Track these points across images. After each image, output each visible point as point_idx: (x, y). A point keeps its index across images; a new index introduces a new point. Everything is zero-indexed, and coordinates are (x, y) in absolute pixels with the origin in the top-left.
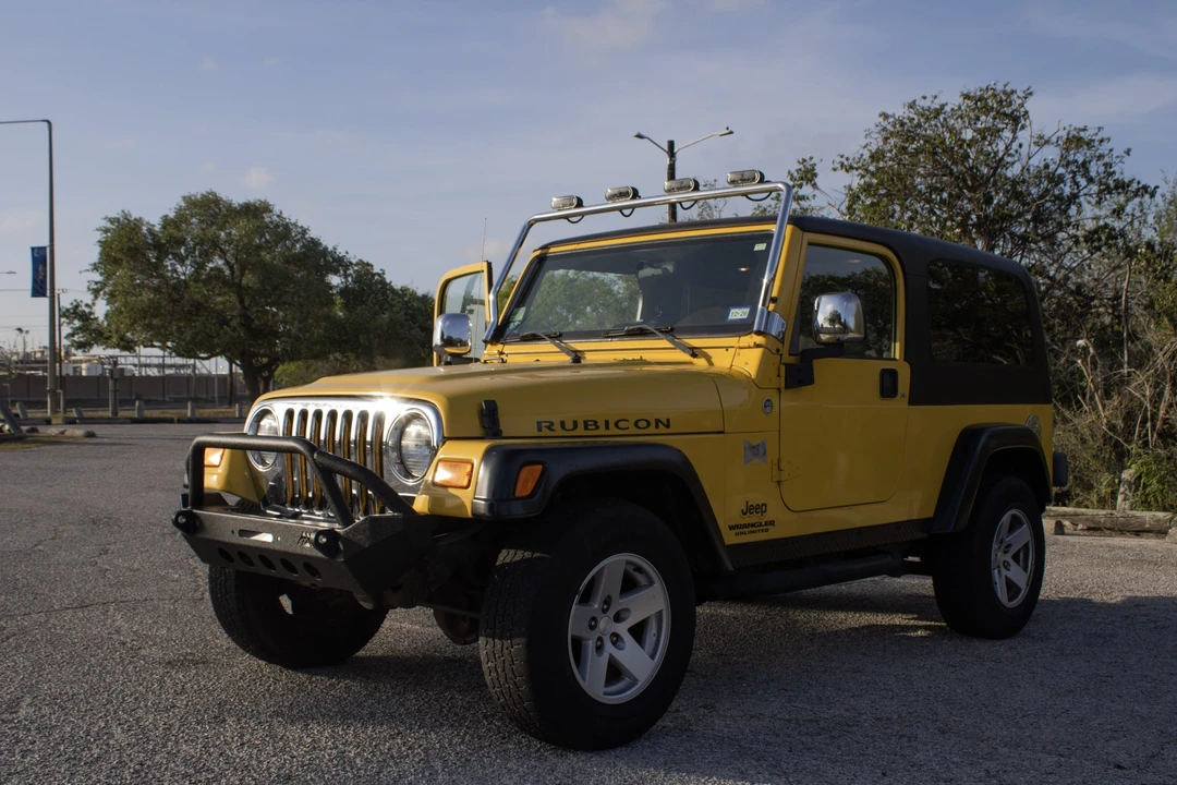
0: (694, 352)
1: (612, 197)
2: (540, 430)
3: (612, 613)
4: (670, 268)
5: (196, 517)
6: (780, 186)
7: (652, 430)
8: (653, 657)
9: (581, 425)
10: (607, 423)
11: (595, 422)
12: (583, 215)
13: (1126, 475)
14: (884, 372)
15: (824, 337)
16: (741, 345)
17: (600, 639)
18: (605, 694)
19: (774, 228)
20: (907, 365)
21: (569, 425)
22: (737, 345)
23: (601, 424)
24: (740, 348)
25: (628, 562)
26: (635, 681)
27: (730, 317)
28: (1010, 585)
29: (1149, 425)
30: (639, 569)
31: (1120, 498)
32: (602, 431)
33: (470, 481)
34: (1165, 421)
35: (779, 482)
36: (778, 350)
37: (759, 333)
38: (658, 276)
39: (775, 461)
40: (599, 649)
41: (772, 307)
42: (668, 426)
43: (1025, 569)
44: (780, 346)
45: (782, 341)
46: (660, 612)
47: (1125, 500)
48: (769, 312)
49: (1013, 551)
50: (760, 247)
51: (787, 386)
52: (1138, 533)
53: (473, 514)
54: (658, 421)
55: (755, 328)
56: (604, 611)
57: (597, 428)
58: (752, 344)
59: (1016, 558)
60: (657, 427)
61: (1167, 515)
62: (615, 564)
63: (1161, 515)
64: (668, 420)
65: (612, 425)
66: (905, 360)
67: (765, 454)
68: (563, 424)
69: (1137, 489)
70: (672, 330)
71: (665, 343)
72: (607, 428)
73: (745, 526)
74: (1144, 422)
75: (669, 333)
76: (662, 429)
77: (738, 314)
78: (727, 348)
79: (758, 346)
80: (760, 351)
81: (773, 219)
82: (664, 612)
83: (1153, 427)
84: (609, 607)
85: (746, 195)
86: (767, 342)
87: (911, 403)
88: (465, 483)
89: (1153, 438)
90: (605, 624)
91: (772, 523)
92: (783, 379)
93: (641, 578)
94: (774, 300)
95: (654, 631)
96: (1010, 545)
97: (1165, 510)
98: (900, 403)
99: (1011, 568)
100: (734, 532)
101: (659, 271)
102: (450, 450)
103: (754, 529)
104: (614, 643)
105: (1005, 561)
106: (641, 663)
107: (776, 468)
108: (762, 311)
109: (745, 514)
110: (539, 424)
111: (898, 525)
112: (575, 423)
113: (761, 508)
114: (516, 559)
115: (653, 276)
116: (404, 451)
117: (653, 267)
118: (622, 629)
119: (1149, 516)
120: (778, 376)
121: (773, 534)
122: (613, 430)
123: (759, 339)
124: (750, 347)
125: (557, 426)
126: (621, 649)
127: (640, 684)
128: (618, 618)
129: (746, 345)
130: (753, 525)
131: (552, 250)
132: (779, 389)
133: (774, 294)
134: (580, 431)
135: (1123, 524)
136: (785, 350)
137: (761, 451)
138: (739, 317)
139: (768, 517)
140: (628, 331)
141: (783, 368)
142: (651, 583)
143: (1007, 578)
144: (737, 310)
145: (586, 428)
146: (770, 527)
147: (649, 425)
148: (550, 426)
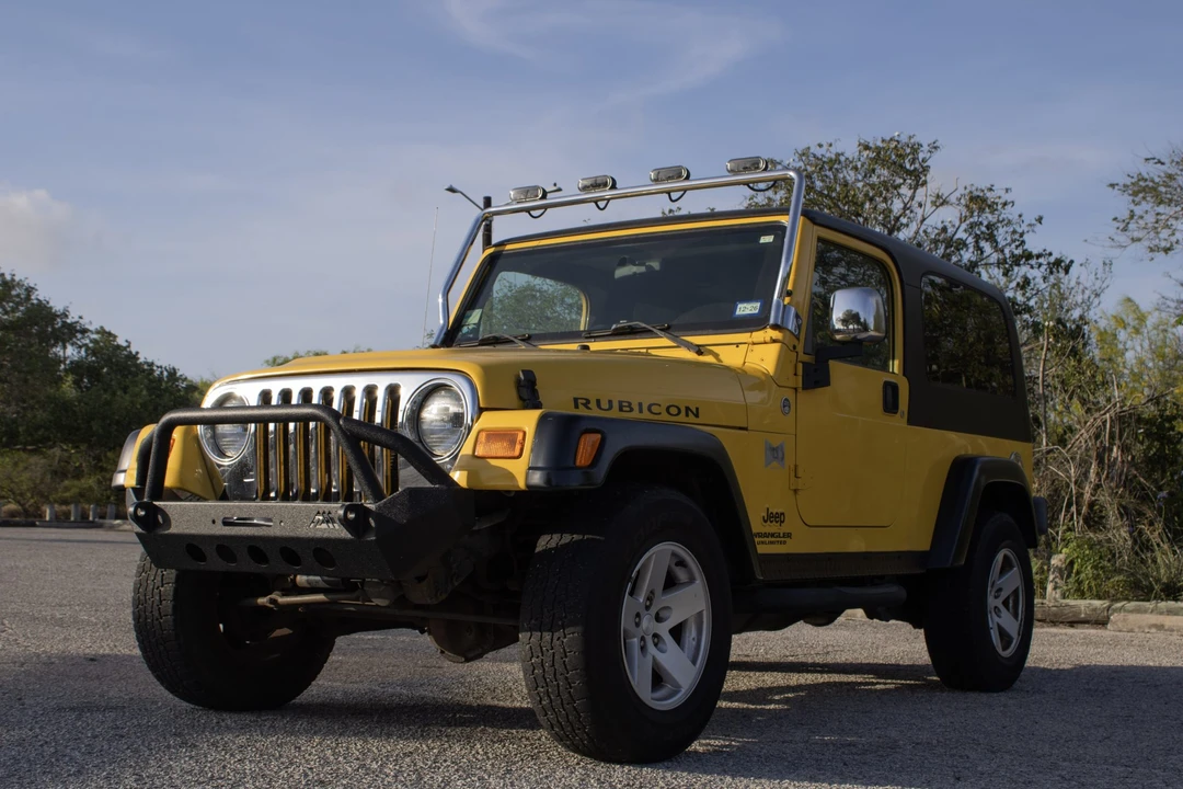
0: (700, 350)
1: (585, 189)
2: (576, 407)
3: (653, 610)
4: (656, 265)
5: (158, 509)
6: (792, 174)
7: (682, 418)
8: (694, 662)
9: (616, 405)
10: (640, 405)
11: (630, 404)
12: (545, 207)
13: (1056, 561)
14: (886, 385)
15: (838, 337)
16: (755, 340)
17: (643, 639)
18: (653, 699)
19: (785, 220)
20: (905, 379)
21: (605, 405)
22: (750, 340)
23: (635, 406)
24: (754, 344)
25: (674, 554)
26: (677, 689)
27: (738, 312)
28: (1003, 633)
29: (1074, 509)
30: (681, 563)
31: (1050, 587)
33: (522, 450)
34: (1091, 505)
35: (796, 491)
36: (794, 347)
37: (775, 327)
38: (641, 274)
39: (792, 467)
40: (643, 649)
41: (787, 300)
42: (697, 416)
43: (1016, 616)
44: (796, 343)
45: (798, 338)
46: (700, 614)
47: (1055, 588)
48: (785, 306)
49: (1004, 595)
50: (767, 239)
51: (805, 387)
52: (1072, 624)
53: (528, 486)
54: (688, 409)
55: (772, 321)
56: (647, 608)
57: (632, 410)
58: (768, 339)
59: (1006, 603)
60: (687, 415)
61: (1106, 603)
62: (660, 555)
63: (1097, 603)
64: (697, 409)
65: (645, 409)
66: (904, 375)
67: (783, 458)
68: (598, 403)
69: (1069, 576)
70: (669, 327)
71: (665, 341)
72: (641, 411)
73: (767, 535)
74: (1069, 505)
75: (667, 330)
76: (692, 418)
77: (746, 309)
78: (737, 345)
79: (774, 341)
80: (777, 346)
81: (783, 210)
82: (705, 613)
83: (1079, 513)
84: (651, 604)
85: (747, 184)
86: (784, 337)
87: (910, 422)
88: (517, 453)
89: (1079, 523)
90: (647, 623)
91: (789, 535)
92: (800, 378)
93: (681, 575)
94: (789, 294)
95: (694, 634)
96: (1000, 590)
97: (1100, 599)
98: (899, 421)
99: (1002, 615)
101: (643, 269)
102: (491, 420)
103: (773, 539)
104: (656, 645)
105: (996, 607)
106: (683, 669)
107: (793, 474)
108: (778, 303)
109: (765, 521)
110: (576, 400)
111: (899, 555)
113: (780, 518)
114: (563, 542)
115: (635, 274)
116: (425, 427)
117: (635, 265)
118: (664, 629)
119: (1084, 605)
120: (795, 374)
121: (789, 547)
123: (776, 334)
124: (765, 343)
125: (593, 405)
126: (662, 651)
127: (683, 691)
128: (658, 619)
129: (762, 340)
130: (773, 535)
131: (508, 247)
132: (796, 389)
133: (790, 287)
135: (1055, 615)
136: (800, 348)
137: (780, 455)
138: (748, 312)
139: (784, 528)
140: (616, 329)
141: (800, 366)
142: (692, 580)
143: (999, 625)
144: (745, 305)
145: (621, 410)
146: (788, 540)
147: (679, 412)
148: (587, 404)
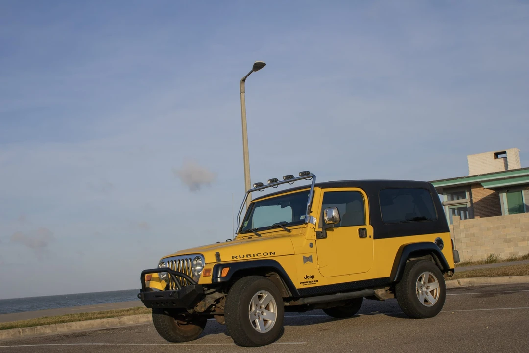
0: (289, 231)
2: (233, 258)
7: (269, 255)
9: (246, 256)
10: (254, 255)
11: (250, 255)
12: (263, 188)
14: (360, 230)
20: (371, 226)
22: (302, 227)
23: (252, 256)
27: (301, 218)
32: (252, 257)
33: (210, 274)
35: (318, 268)
41: (310, 214)
42: (274, 254)
44: (314, 226)
45: (315, 224)
48: (309, 216)
50: (308, 195)
51: (317, 239)
53: (213, 282)
54: (271, 253)
55: (305, 222)
60: (271, 255)
64: (274, 252)
65: (255, 255)
66: (371, 224)
67: (312, 260)
68: (240, 257)
70: (286, 224)
72: (254, 256)
73: (306, 282)
75: (284, 225)
76: (272, 255)
78: (299, 228)
79: (307, 227)
85: (305, 179)
87: (375, 238)
91: (317, 281)
92: (316, 236)
94: (311, 212)
98: (369, 241)
100: (302, 284)
107: (316, 264)
108: (307, 216)
109: (305, 279)
110: (233, 257)
112: (244, 256)
113: (312, 277)
120: (314, 235)
121: (317, 285)
122: (256, 257)
124: (305, 228)
125: (238, 257)
130: (309, 282)
133: (311, 210)
134: (246, 258)
136: (316, 227)
137: (310, 259)
138: (303, 216)
139: (315, 279)
140: (274, 226)
141: (315, 233)
145: (247, 257)
146: (317, 283)
147: (268, 254)
148: (236, 257)
